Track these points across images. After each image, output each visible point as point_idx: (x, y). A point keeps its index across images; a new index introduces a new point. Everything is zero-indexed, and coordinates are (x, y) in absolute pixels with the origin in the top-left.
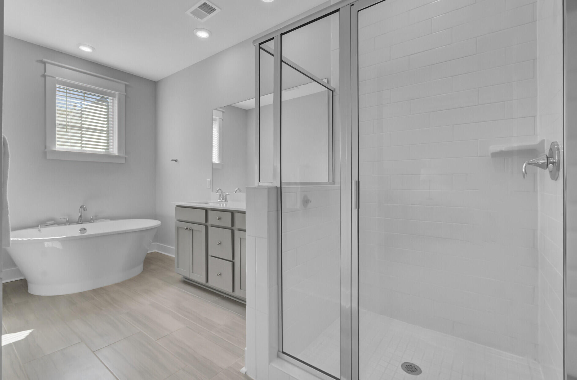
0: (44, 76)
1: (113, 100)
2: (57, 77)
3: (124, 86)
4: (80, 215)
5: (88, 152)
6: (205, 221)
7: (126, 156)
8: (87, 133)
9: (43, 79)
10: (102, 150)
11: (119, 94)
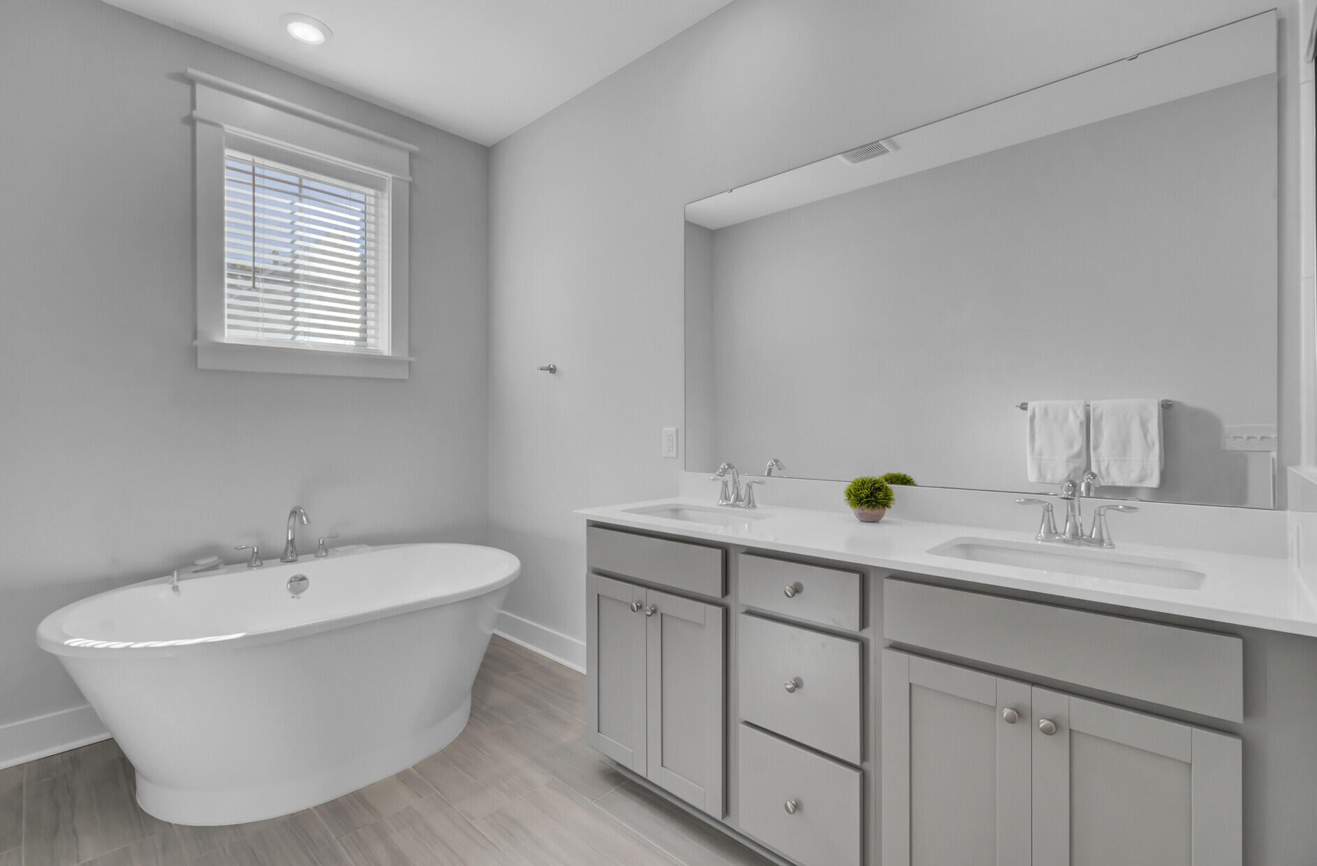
0: (191, 121)
1: (376, 197)
2: (225, 126)
3: (406, 156)
4: (290, 539)
5: (310, 348)
6: (722, 594)
7: (412, 359)
8: (307, 292)
9: (188, 129)
10: (348, 343)
11: (393, 178)
